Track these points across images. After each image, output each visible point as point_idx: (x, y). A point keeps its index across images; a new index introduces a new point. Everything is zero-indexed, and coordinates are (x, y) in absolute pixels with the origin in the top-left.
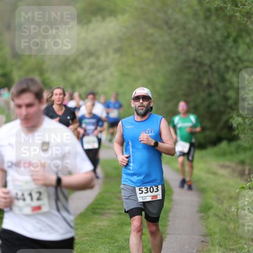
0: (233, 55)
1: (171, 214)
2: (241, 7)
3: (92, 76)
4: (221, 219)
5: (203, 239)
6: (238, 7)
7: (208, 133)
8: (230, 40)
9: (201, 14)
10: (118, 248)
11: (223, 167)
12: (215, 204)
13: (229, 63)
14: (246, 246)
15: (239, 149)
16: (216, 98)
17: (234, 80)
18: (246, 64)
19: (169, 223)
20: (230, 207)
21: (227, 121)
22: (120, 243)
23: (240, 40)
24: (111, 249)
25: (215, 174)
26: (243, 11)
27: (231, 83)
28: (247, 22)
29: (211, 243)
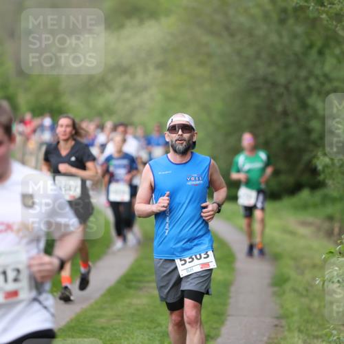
0: (318, 71)
1: (233, 289)
2: (329, 6)
3: (126, 101)
4: (301, 295)
5: (276, 322)
6: (324, 6)
7: (283, 178)
8: (314, 52)
9: (275, 17)
10: (161, 335)
11: (304, 224)
12: (293, 274)
13: (312, 82)
14: (335, 332)
15: (326, 200)
16: (294, 130)
17: (319, 105)
18: (336, 84)
19: (231, 301)
20: (314, 279)
21: (310, 162)
22: (164, 327)
23: (327, 52)
24: (152, 337)
25: (292, 233)
26: (331, 11)
27: (315, 111)
28: (336, 26)
29: (287, 328)
